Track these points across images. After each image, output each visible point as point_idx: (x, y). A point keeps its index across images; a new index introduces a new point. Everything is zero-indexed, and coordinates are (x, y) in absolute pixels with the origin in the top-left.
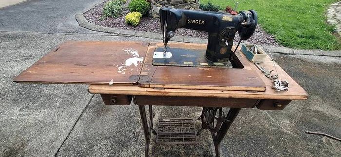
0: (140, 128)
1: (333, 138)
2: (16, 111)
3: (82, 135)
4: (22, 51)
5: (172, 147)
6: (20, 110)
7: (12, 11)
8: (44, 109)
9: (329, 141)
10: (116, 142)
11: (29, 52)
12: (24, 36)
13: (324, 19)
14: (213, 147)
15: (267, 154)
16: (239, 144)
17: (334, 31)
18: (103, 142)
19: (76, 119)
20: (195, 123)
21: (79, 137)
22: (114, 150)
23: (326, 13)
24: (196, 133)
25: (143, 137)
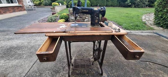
0: (66, 65)
1: (152, 62)
2: (2, 61)
3: (36, 70)
4: (7, 37)
5: (81, 71)
6: (4, 61)
7: (4, 21)
8: (17, 60)
9: (150, 63)
10: (54, 71)
11: (11, 37)
12: (9, 31)
13: (141, 20)
14: (100, 70)
15: (124, 70)
17: (145, 24)
18: (47, 72)
19: (34, 63)
20: (91, 61)
21: (35, 71)
22: (53, 74)
23: (142, 18)
25: (67, 68)
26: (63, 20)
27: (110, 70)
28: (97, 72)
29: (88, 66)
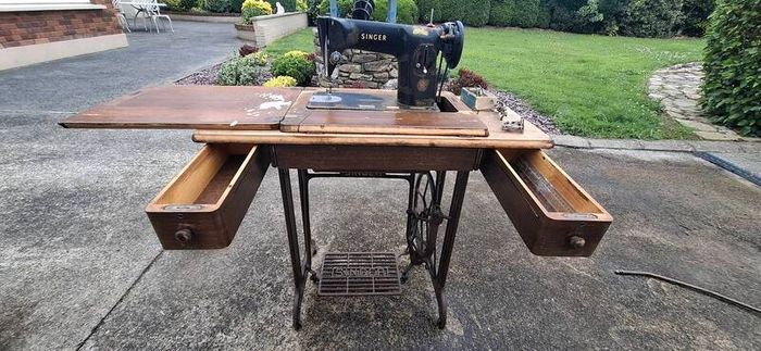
0: (285, 276)
1: (668, 281)
2: (12, 251)
3: (158, 292)
4: (36, 146)
5: (352, 306)
6: (20, 251)
7: (22, 77)
8: (76, 246)
9: (659, 285)
10: (232, 301)
11: (53, 147)
12: (44, 120)
13: (644, 93)
15: (543, 311)
16: (486, 297)
17: (660, 111)
18: (203, 303)
19: (146, 264)
20: (398, 264)
21: (151, 296)
23: (647, 83)
25: (291, 291)
26: (286, 81)
27: (478, 308)
28: (421, 314)
29: (384, 286)
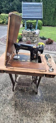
14: (36, 89)
16: (46, 88)
22: (3, 87)
24: (31, 83)
27: (44, 91)
29: (28, 85)
